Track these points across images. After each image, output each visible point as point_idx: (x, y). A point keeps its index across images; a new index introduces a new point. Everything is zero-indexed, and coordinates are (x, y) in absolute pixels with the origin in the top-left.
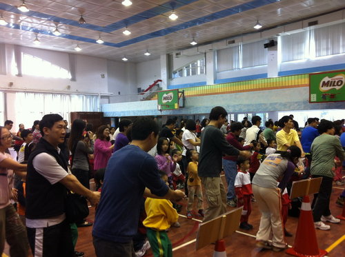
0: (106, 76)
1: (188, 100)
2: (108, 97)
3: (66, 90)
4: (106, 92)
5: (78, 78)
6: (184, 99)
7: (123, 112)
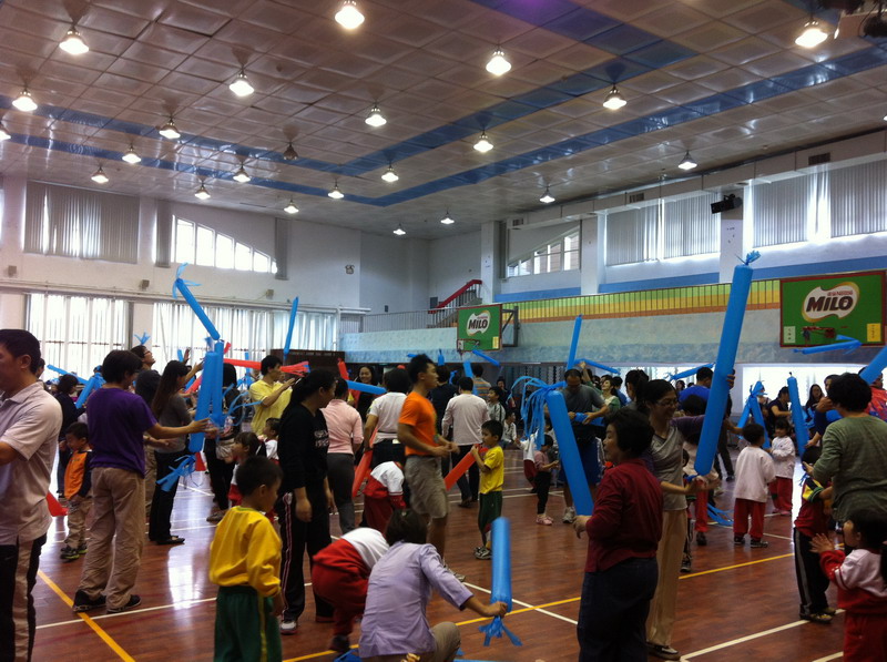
0: (357, 268)
1: (525, 329)
2: (359, 317)
3: (265, 300)
4: (355, 306)
5: (292, 272)
6: (517, 328)
7: (384, 353)
